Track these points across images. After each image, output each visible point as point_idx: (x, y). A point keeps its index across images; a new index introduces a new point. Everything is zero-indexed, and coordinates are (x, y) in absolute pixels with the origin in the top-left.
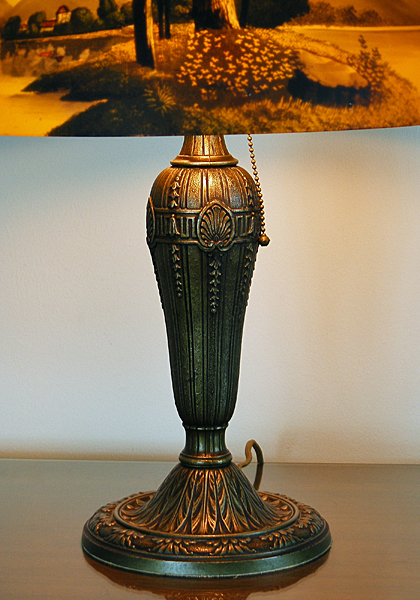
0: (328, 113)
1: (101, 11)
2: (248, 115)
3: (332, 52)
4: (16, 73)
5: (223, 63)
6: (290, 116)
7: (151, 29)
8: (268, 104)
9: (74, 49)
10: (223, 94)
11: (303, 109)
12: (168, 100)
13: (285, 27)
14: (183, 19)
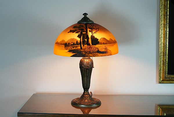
0: (101, 54)
1: (76, 43)
2: (93, 55)
3: (102, 48)
4: (66, 49)
5: (90, 49)
6: (97, 55)
7: (82, 45)
8: (95, 54)
9: (73, 47)
10: (90, 53)
11: (99, 54)
12: (84, 53)
13: (97, 45)
14: (86, 44)
